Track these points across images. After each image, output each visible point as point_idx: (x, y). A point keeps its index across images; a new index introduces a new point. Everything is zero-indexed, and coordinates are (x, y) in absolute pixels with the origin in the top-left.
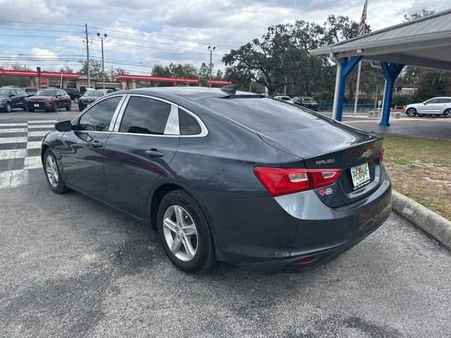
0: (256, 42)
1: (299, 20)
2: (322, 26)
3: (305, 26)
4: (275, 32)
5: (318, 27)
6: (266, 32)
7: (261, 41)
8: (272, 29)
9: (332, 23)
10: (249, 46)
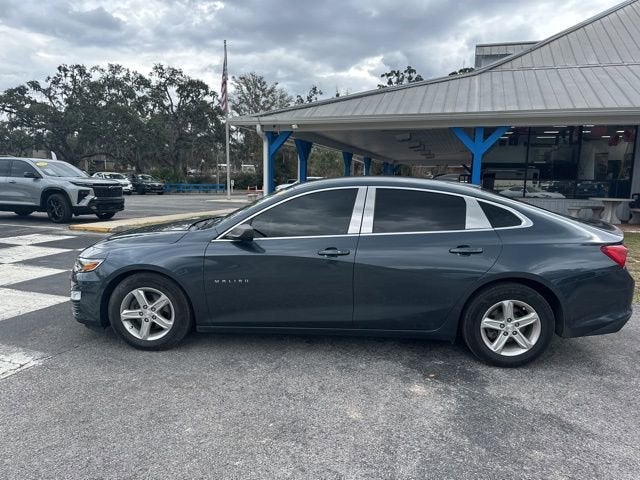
0: (35, 86)
1: (114, 63)
2: (147, 77)
3: (124, 74)
4: (69, 74)
5: (141, 77)
6: (54, 73)
7: (44, 85)
8: (65, 70)
9: (161, 75)
10: (22, 90)
